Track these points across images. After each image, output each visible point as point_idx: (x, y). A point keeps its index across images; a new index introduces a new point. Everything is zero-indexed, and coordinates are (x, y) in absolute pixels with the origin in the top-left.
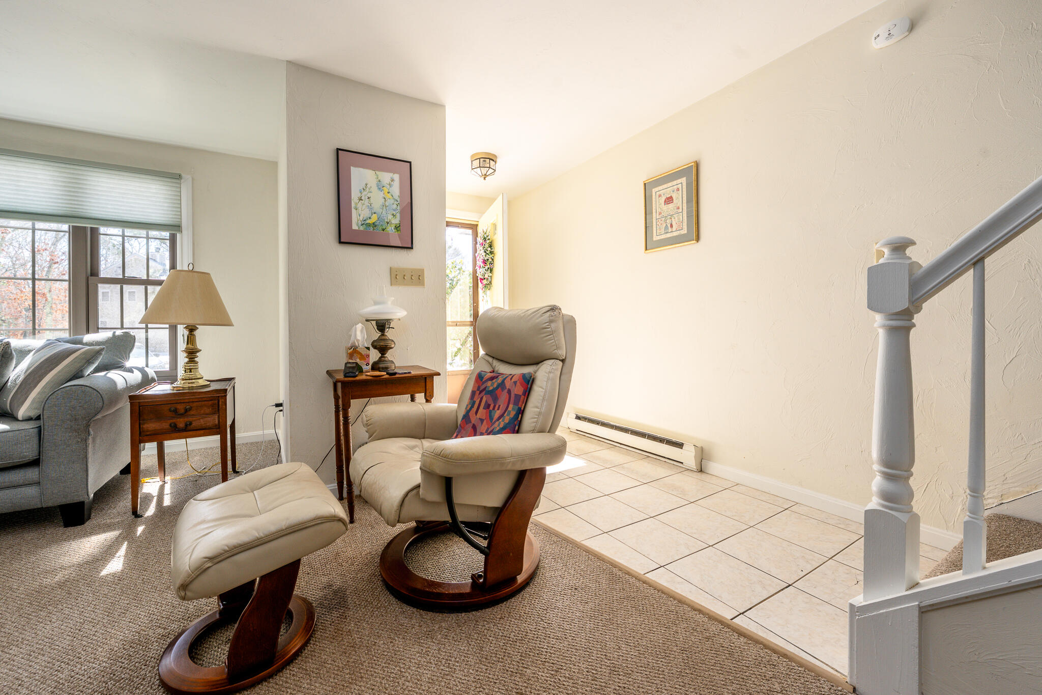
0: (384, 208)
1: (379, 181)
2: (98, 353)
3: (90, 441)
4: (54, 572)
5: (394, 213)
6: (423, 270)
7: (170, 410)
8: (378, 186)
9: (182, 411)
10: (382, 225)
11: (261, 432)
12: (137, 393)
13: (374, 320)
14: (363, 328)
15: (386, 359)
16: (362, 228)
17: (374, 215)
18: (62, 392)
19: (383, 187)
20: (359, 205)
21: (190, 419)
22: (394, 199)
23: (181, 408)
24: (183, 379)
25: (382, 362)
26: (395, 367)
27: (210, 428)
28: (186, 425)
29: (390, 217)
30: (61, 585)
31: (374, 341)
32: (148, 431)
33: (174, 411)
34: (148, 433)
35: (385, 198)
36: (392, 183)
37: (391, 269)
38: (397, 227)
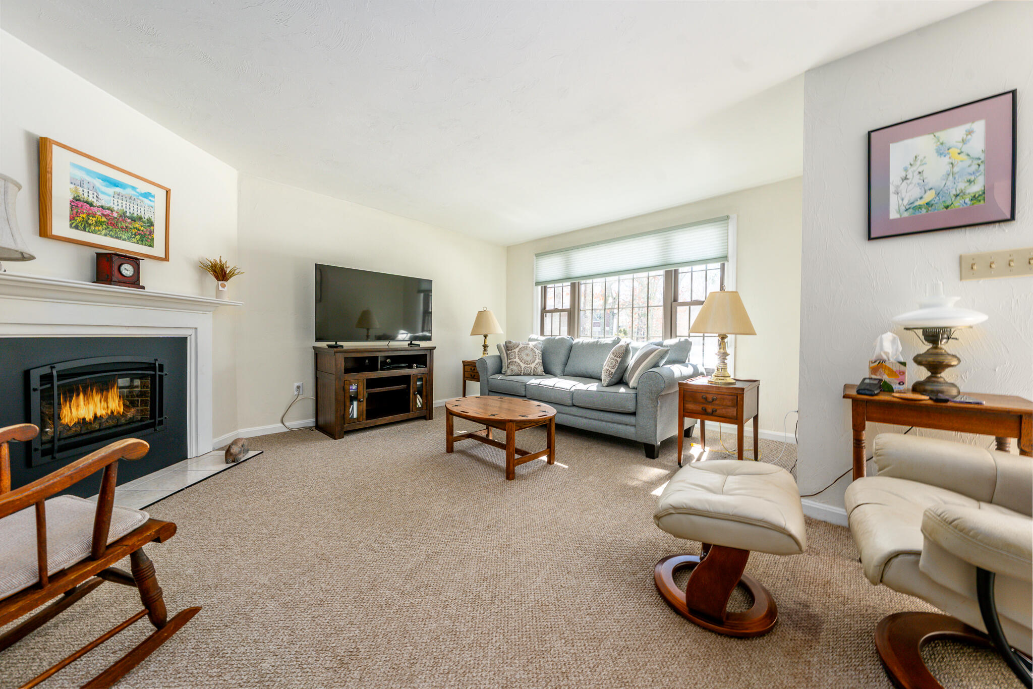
0: (951, 177)
1: (942, 144)
2: (667, 352)
3: (659, 408)
4: (632, 479)
5: (972, 177)
7: (702, 397)
8: (941, 151)
9: (711, 400)
10: (944, 201)
11: (782, 434)
12: (685, 382)
13: (921, 328)
14: (894, 339)
15: (941, 380)
16: (906, 214)
17: (929, 192)
18: (646, 375)
20: (903, 187)
21: (716, 407)
22: (973, 158)
23: (711, 398)
24: (716, 376)
25: (930, 384)
26: (959, 392)
27: (730, 418)
28: (713, 411)
29: (962, 185)
30: (634, 488)
31: (918, 355)
32: (688, 409)
33: (704, 398)
34: (690, 411)
35: (952, 164)
36: (969, 137)
37: (961, 258)
38: (977, 196)
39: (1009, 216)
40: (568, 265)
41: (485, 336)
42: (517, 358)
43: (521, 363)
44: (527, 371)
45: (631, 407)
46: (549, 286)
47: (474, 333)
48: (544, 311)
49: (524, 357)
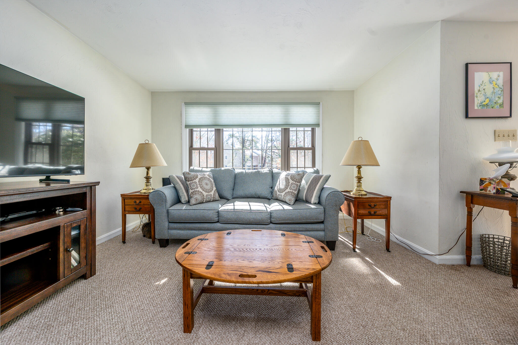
0: (493, 94)
1: (491, 78)
5: (500, 96)
6: (516, 131)
7: (368, 205)
8: (490, 81)
9: (373, 206)
10: (491, 105)
13: (498, 162)
16: (480, 108)
17: (487, 99)
18: (332, 194)
19: (493, 81)
20: (479, 95)
21: (376, 210)
22: (500, 87)
23: (372, 204)
24: (356, 190)
27: (384, 216)
28: (374, 213)
29: (497, 99)
32: (360, 214)
33: (370, 206)
34: (361, 215)
35: (494, 88)
36: (499, 78)
37: (495, 131)
38: (501, 105)
39: (509, 116)
40: (216, 115)
41: (148, 169)
42: (199, 187)
43: (203, 192)
44: (209, 198)
45: (321, 218)
46: (194, 129)
47: (134, 165)
48: (191, 148)
49: (205, 186)
